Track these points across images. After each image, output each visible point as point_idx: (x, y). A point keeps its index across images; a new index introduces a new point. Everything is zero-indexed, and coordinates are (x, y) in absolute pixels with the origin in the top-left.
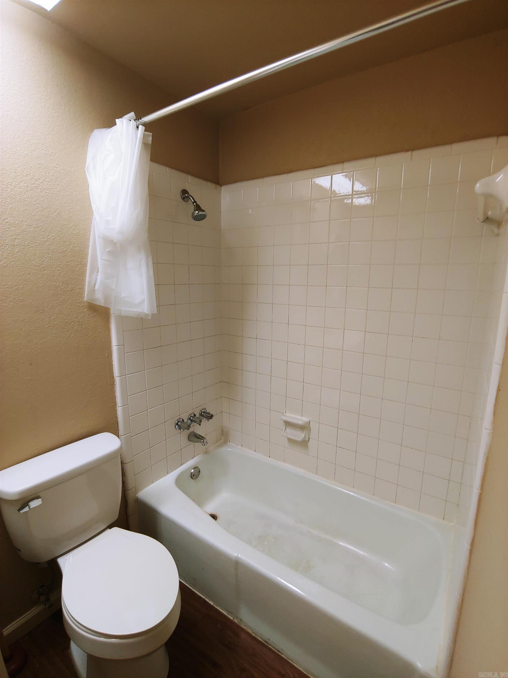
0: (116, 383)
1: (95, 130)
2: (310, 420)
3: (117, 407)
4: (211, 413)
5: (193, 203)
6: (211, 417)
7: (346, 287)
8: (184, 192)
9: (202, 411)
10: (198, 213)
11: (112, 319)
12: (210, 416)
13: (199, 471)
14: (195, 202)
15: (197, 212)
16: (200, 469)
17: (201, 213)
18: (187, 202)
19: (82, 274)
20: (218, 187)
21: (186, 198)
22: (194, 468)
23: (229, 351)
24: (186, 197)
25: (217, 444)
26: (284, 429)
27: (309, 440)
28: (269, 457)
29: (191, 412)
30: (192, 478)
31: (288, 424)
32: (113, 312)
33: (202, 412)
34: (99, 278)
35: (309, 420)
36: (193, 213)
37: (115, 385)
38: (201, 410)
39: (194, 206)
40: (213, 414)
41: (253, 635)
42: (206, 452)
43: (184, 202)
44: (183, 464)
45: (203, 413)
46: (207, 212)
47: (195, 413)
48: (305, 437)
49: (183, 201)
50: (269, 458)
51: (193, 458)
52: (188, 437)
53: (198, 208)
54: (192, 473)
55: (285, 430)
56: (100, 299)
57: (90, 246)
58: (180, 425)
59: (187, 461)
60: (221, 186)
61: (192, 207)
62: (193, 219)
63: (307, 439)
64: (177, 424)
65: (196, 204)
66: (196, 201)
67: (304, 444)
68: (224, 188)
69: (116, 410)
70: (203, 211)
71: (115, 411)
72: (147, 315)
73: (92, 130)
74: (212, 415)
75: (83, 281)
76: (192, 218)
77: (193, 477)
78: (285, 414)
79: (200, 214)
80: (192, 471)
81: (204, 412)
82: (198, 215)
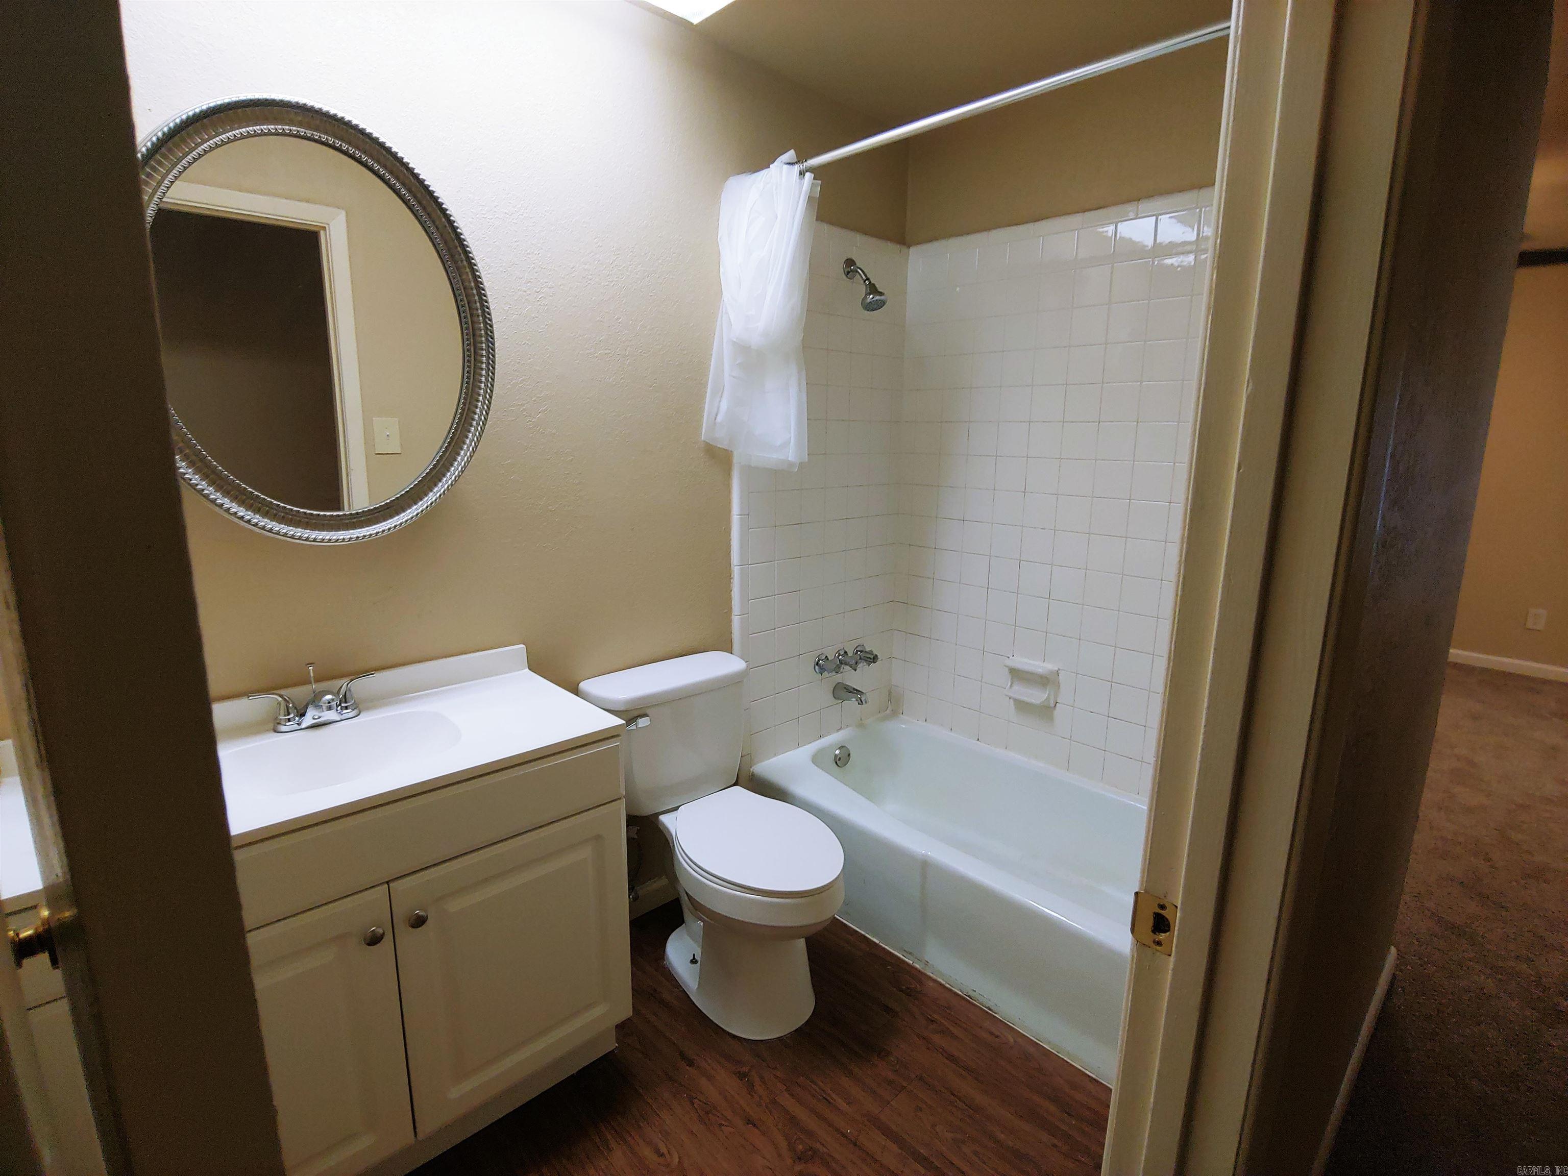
0: (734, 575)
1: (731, 178)
2: (1060, 668)
3: (733, 616)
4: (875, 653)
5: (865, 281)
6: (875, 659)
7: (1135, 423)
8: (850, 262)
9: (857, 649)
10: (873, 298)
11: (735, 472)
12: (872, 657)
13: (849, 755)
14: (868, 279)
15: (871, 296)
16: (851, 752)
17: (877, 298)
18: (852, 280)
19: (701, 397)
20: (904, 249)
21: (851, 273)
22: (841, 748)
23: (910, 545)
24: (852, 271)
25: (879, 715)
26: (1009, 684)
27: (1056, 705)
28: (978, 739)
29: (840, 646)
30: (836, 762)
31: (1017, 674)
32: (737, 459)
33: (857, 651)
34: (724, 405)
35: (1057, 669)
36: (865, 298)
37: (732, 578)
38: (857, 647)
39: (865, 287)
40: (877, 653)
41: (947, 985)
42: (861, 725)
43: (848, 279)
44: (823, 737)
45: (859, 653)
46: (889, 295)
47: (846, 650)
48: (1048, 699)
49: (844, 277)
50: (978, 742)
51: (839, 730)
52: (834, 689)
53: (873, 289)
54: (836, 756)
55: (1011, 686)
56: (721, 438)
57: (713, 356)
58: (821, 665)
59: (829, 734)
60: (909, 247)
61: (863, 289)
62: (864, 309)
63: (1052, 705)
64: (817, 664)
65: (870, 282)
66: (869, 276)
67: (1045, 712)
68: (912, 249)
69: (731, 621)
70: (881, 294)
71: (729, 622)
72: (791, 464)
73: (726, 178)
74: (876, 656)
75: (702, 409)
76: (863, 307)
77: (838, 762)
78: (1011, 657)
79: (877, 300)
80: (837, 752)
81: (861, 651)
82: (873, 301)
